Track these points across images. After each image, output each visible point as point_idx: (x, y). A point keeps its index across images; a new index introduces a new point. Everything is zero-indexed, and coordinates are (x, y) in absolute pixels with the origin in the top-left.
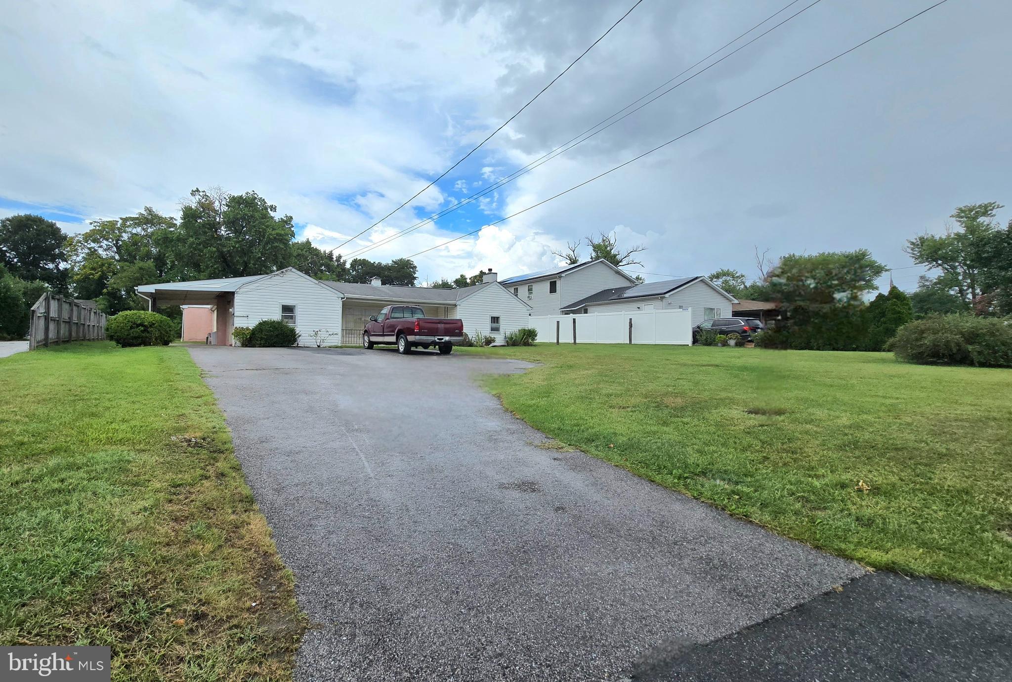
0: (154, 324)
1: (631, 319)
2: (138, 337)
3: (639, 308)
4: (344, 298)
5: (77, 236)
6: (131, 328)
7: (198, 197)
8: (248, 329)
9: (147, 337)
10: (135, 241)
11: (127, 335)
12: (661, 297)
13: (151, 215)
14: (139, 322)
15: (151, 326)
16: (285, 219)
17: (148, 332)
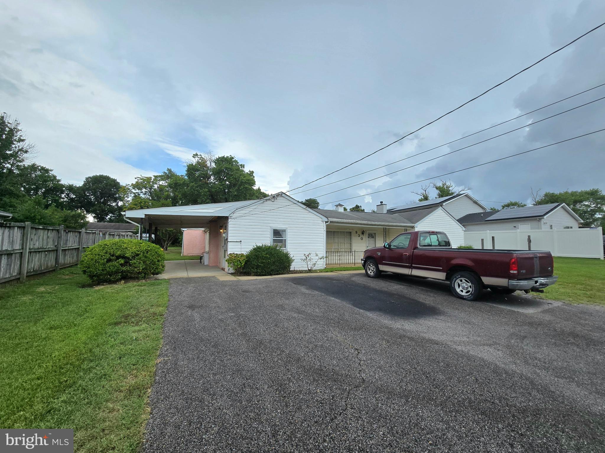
0: (138, 255)
1: (529, 236)
2: (117, 272)
3: (515, 227)
4: (328, 222)
5: (127, 186)
6: (109, 260)
7: (197, 159)
8: (242, 255)
9: (128, 271)
10: (161, 188)
11: (103, 270)
12: (539, 219)
13: (171, 174)
14: (119, 253)
15: (134, 257)
16: (249, 173)
17: (130, 265)
